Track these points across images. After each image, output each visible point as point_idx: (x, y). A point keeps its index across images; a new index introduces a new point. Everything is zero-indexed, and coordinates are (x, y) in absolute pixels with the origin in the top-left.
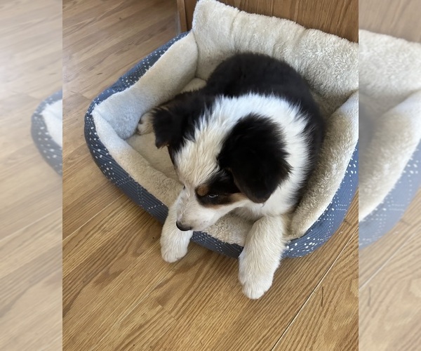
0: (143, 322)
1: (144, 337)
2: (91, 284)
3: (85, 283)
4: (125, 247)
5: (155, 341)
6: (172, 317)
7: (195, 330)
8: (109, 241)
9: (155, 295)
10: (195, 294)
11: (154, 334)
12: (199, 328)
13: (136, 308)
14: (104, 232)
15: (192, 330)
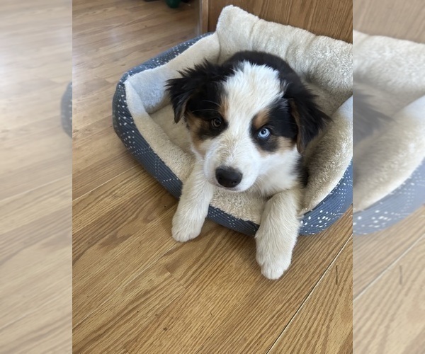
0: (149, 288)
1: (149, 304)
2: (96, 246)
3: (90, 245)
4: (136, 213)
5: (162, 309)
6: (180, 285)
7: (204, 300)
8: (119, 206)
9: (164, 261)
10: (206, 264)
11: (161, 301)
12: (210, 298)
13: (143, 274)
14: (115, 197)
15: (202, 300)
